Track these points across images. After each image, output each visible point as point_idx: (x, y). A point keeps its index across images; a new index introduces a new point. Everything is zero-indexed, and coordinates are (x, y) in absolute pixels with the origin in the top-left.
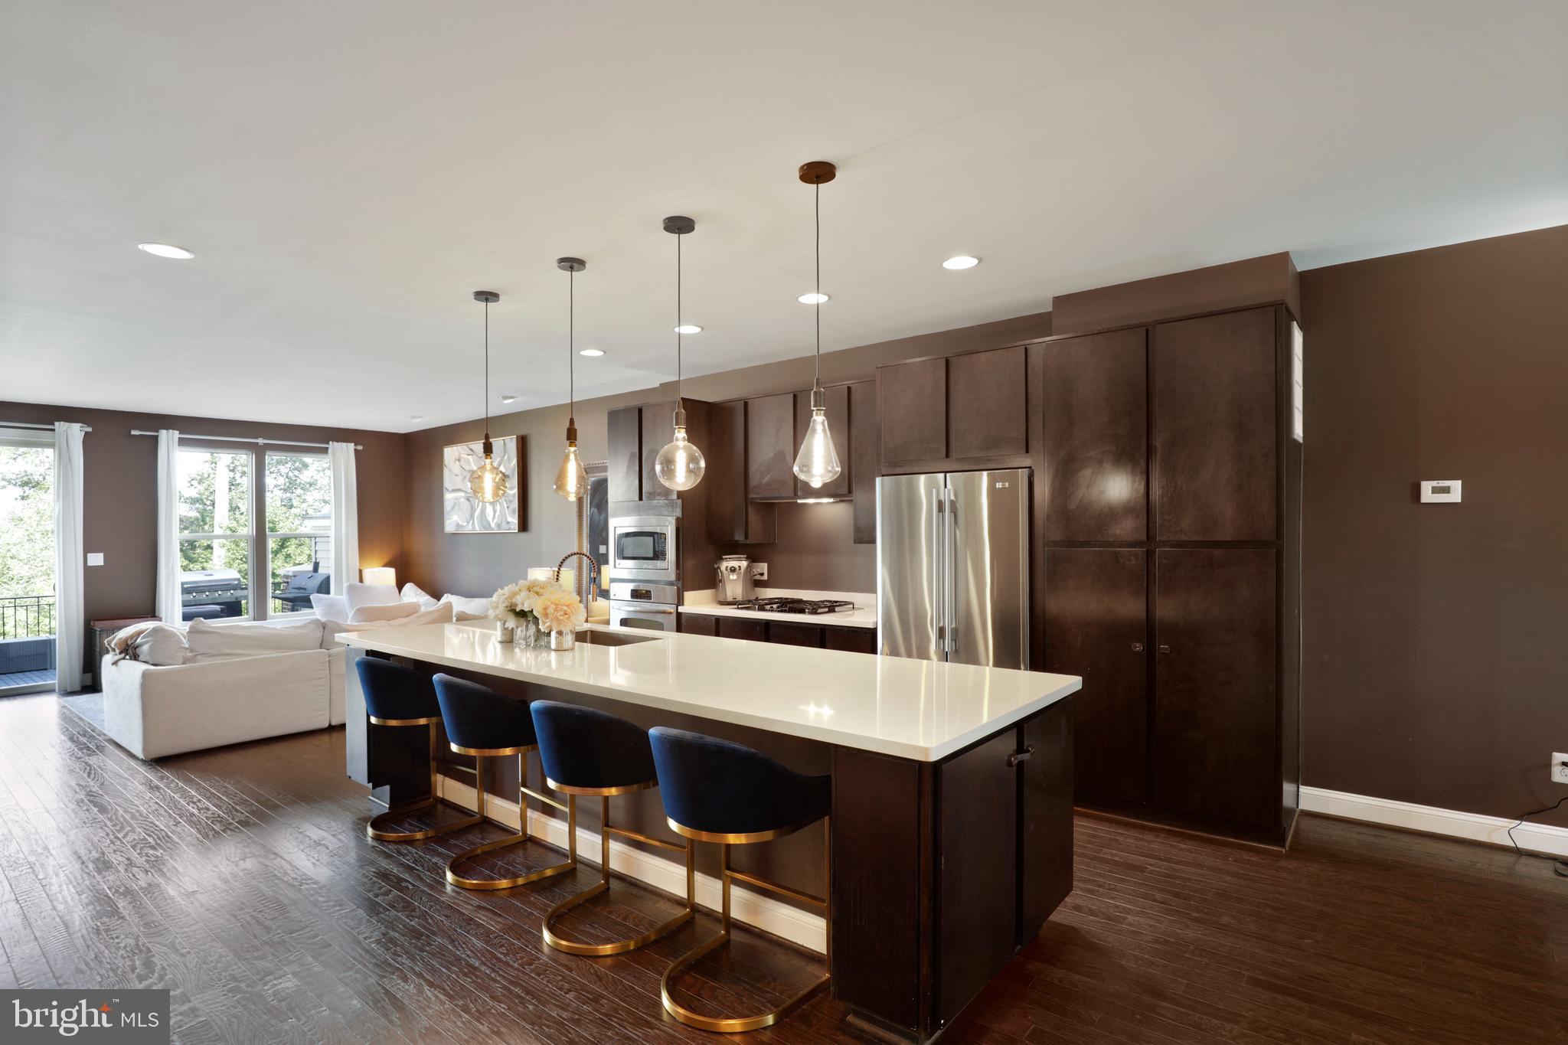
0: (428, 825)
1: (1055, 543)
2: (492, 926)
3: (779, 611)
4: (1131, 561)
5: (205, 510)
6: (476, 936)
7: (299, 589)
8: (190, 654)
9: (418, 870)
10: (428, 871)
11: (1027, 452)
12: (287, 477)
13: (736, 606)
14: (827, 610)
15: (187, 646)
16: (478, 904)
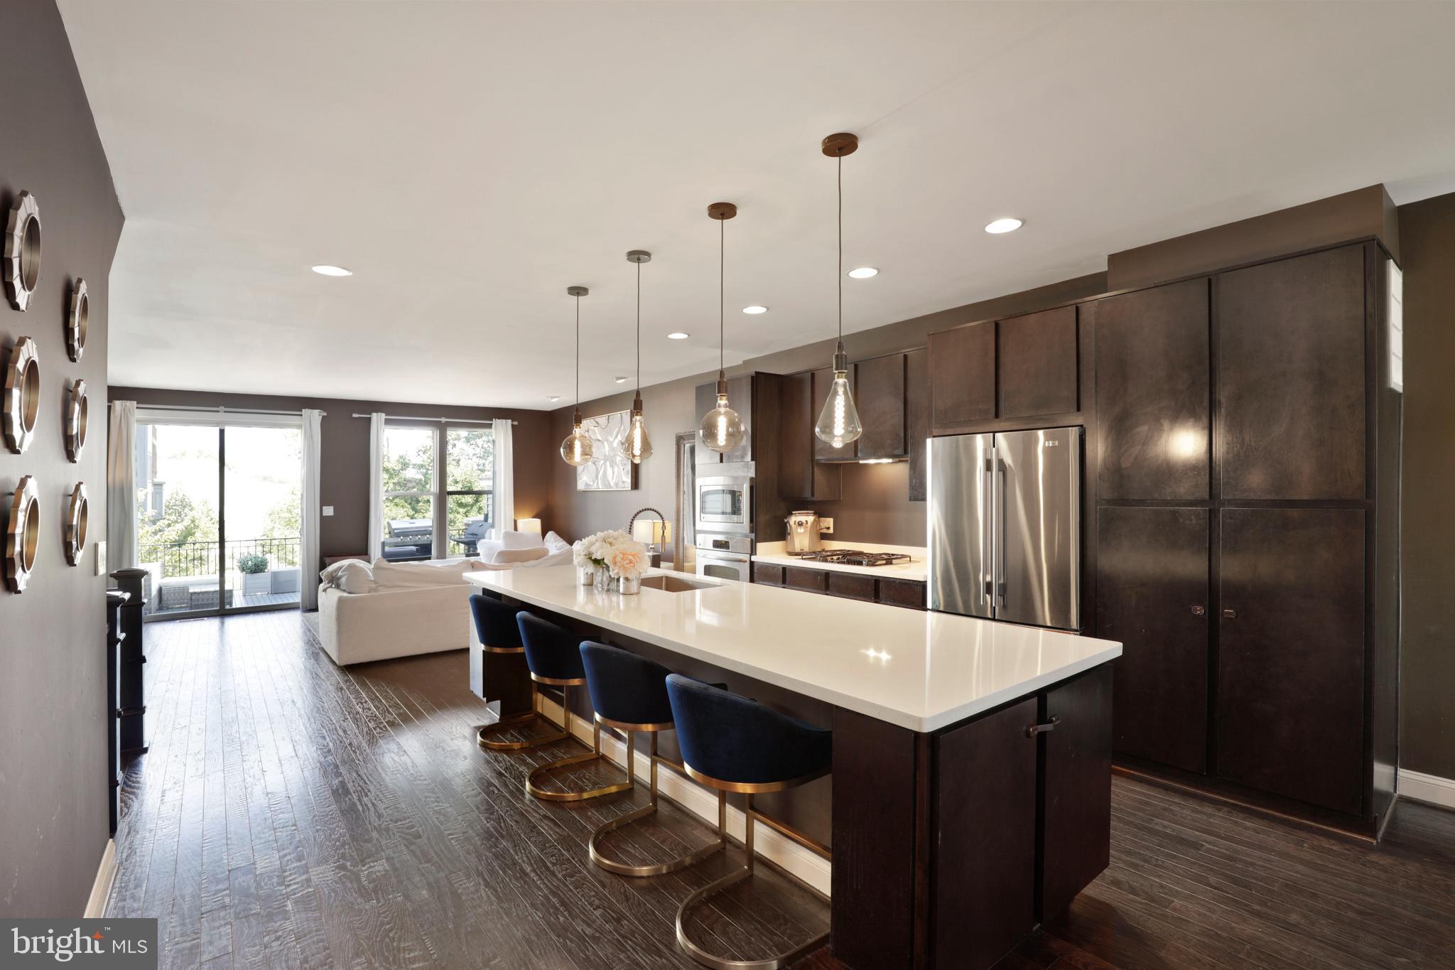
0: (525, 737)
1: (1109, 502)
2: (551, 836)
3: (838, 563)
4: (1191, 520)
5: (426, 473)
6: (535, 844)
7: (473, 534)
8: (374, 585)
9: (506, 777)
10: (514, 778)
11: (1079, 410)
12: (482, 448)
13: (801, 557)
14: (884, 562)
15: (373, 579)
16: (544, 813)
